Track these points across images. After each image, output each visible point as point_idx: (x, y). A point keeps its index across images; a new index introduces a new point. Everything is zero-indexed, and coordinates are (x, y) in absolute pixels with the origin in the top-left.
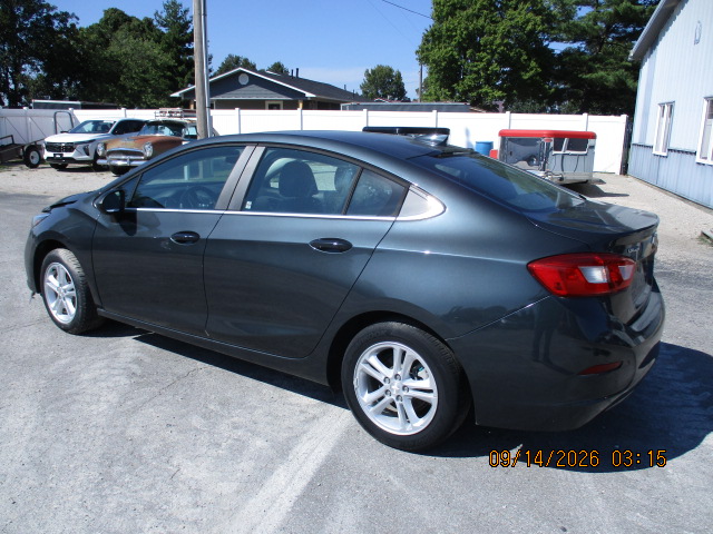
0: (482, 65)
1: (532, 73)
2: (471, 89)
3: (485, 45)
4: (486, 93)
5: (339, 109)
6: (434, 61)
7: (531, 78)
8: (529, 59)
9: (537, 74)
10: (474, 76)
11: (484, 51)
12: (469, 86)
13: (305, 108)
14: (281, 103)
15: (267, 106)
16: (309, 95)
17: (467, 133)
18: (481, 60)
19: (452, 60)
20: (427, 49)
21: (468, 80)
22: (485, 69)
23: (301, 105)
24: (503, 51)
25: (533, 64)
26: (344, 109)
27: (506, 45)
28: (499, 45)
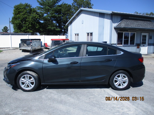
0: (27, 25)
1: (38, 27)
2: (25, 30)
3: (28, 21)
4: (29, 31)
6: (16, 24)
7: (38, 28)
8: (37, 24)
9: (39, 27)
10: (25, 27)
11: (27, 22)
12: (25, 29)
18: (27, 24)
19: (20, 24)
20: (13, 21)
21: (24, 28)
22: (28, 26)
24: (31, 22)
25: (38, 25)
27: (32, 21)
28: (31, 21)
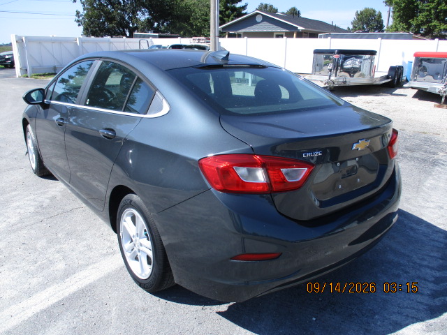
0: (433, 5)
2: (423, 23)
4: (435, 26)
5: (317, 37)
10: (426, 13)
12: (422, 21)
13: (298, 36)
14: (284, 34)
15: (275, 36)
16: (300, 28)
17: (403, 55)
19: (410, 2)
21: (421, 17)
22: (436, 8)
23: (295, 35)
26: (321, 37)
